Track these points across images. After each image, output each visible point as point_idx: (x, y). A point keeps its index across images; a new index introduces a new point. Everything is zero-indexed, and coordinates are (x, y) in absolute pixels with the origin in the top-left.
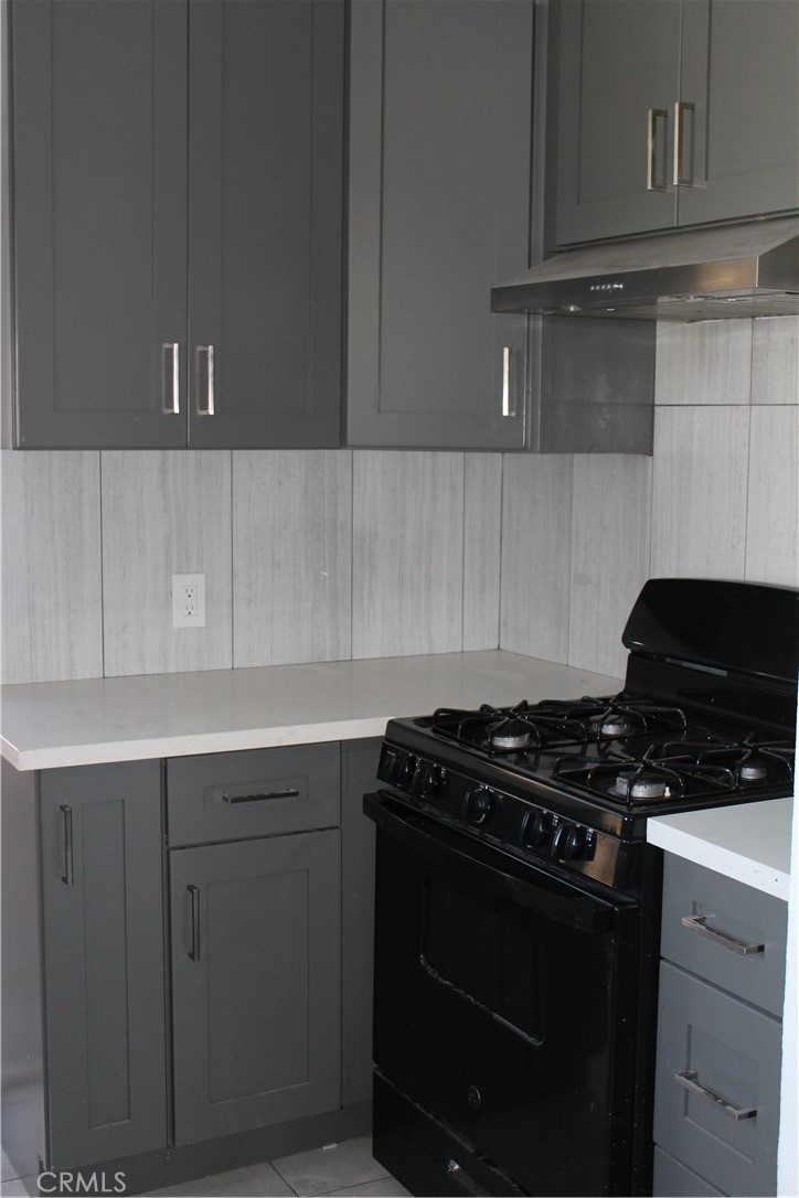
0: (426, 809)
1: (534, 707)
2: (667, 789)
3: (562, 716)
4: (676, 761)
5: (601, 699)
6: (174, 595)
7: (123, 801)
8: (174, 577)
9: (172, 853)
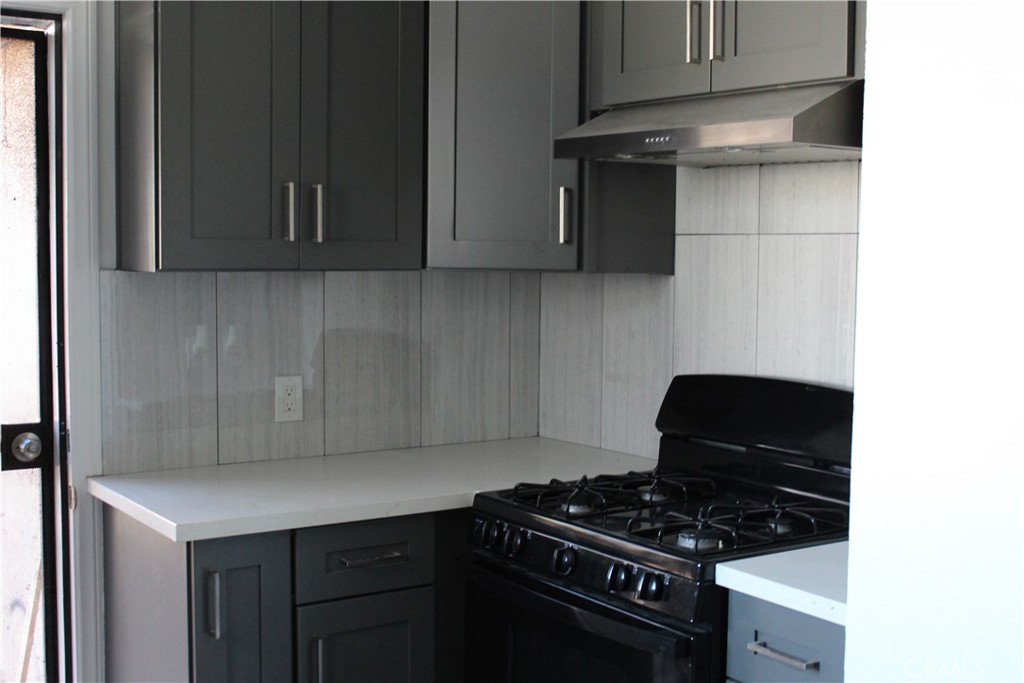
0: (513, 566)
1: (591, 480)
2: (720, 542)
3: (618, 487)
4: (727, 519)
5: (646, 473)
6: (276, 394)
7: (259, 566)
8: (276, 379)
9: (299, 609)
